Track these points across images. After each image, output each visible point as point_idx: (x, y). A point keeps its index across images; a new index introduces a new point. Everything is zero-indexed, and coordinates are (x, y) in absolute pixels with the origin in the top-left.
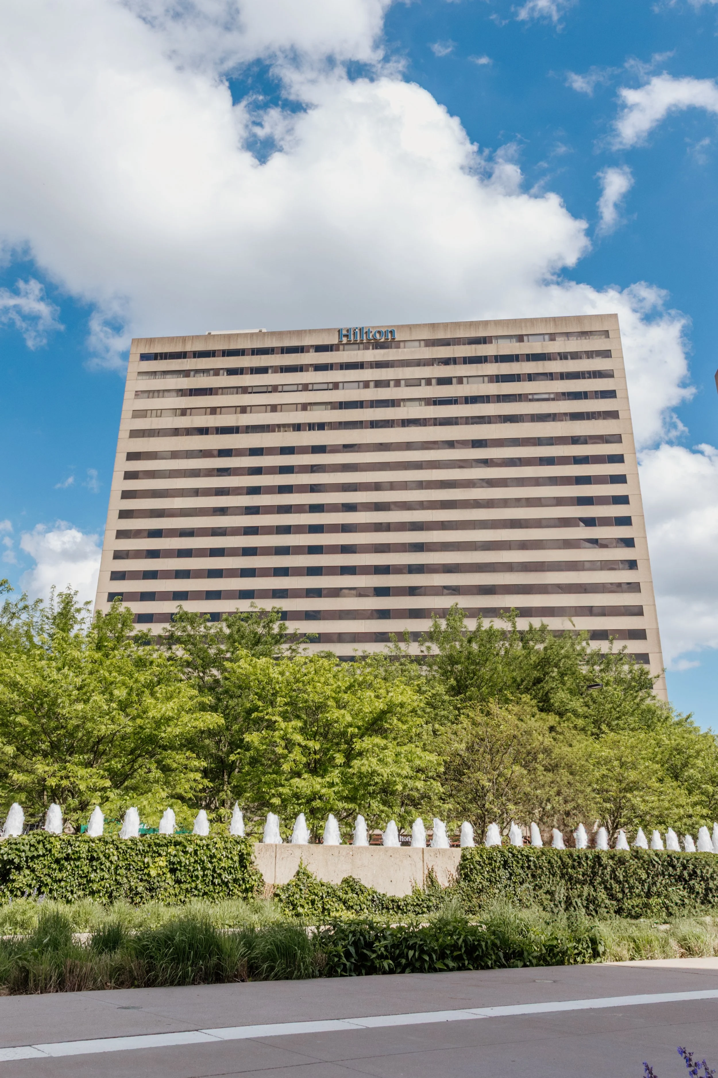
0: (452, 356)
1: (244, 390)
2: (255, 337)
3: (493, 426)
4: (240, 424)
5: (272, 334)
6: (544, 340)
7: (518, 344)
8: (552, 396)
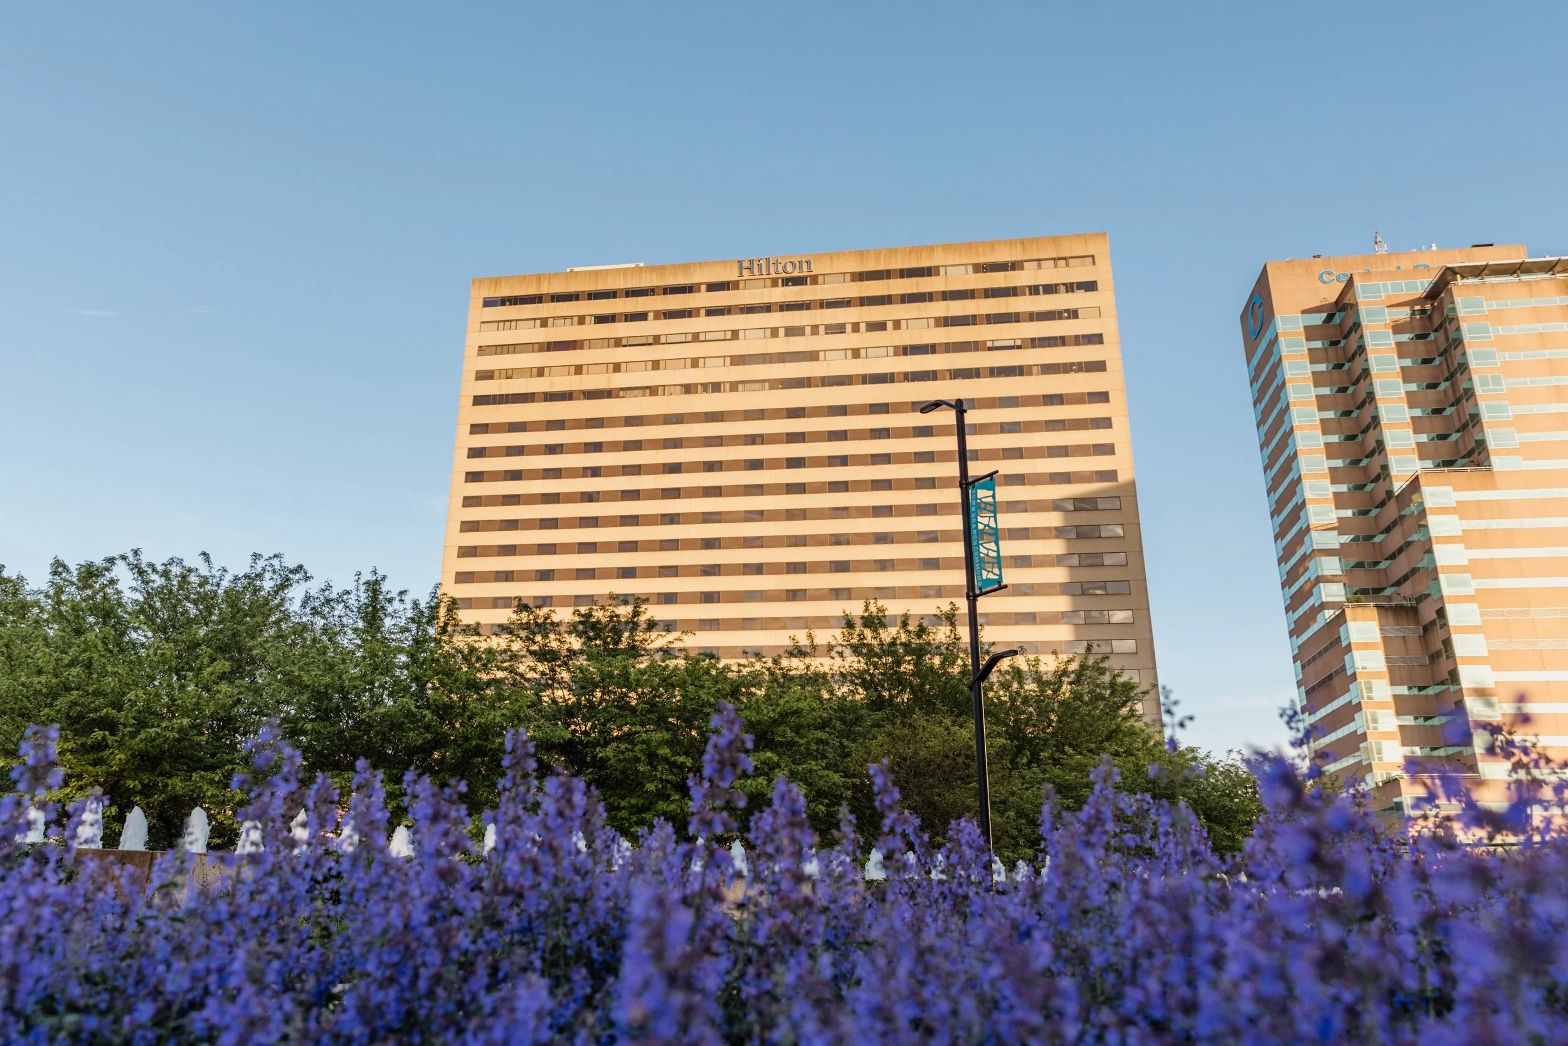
0: (886, 293)
1: (618, 342)
2: (629, 273)
3: (938, 384)
4: (612, 386)
7: (974, 275)
8: (1018, 343)
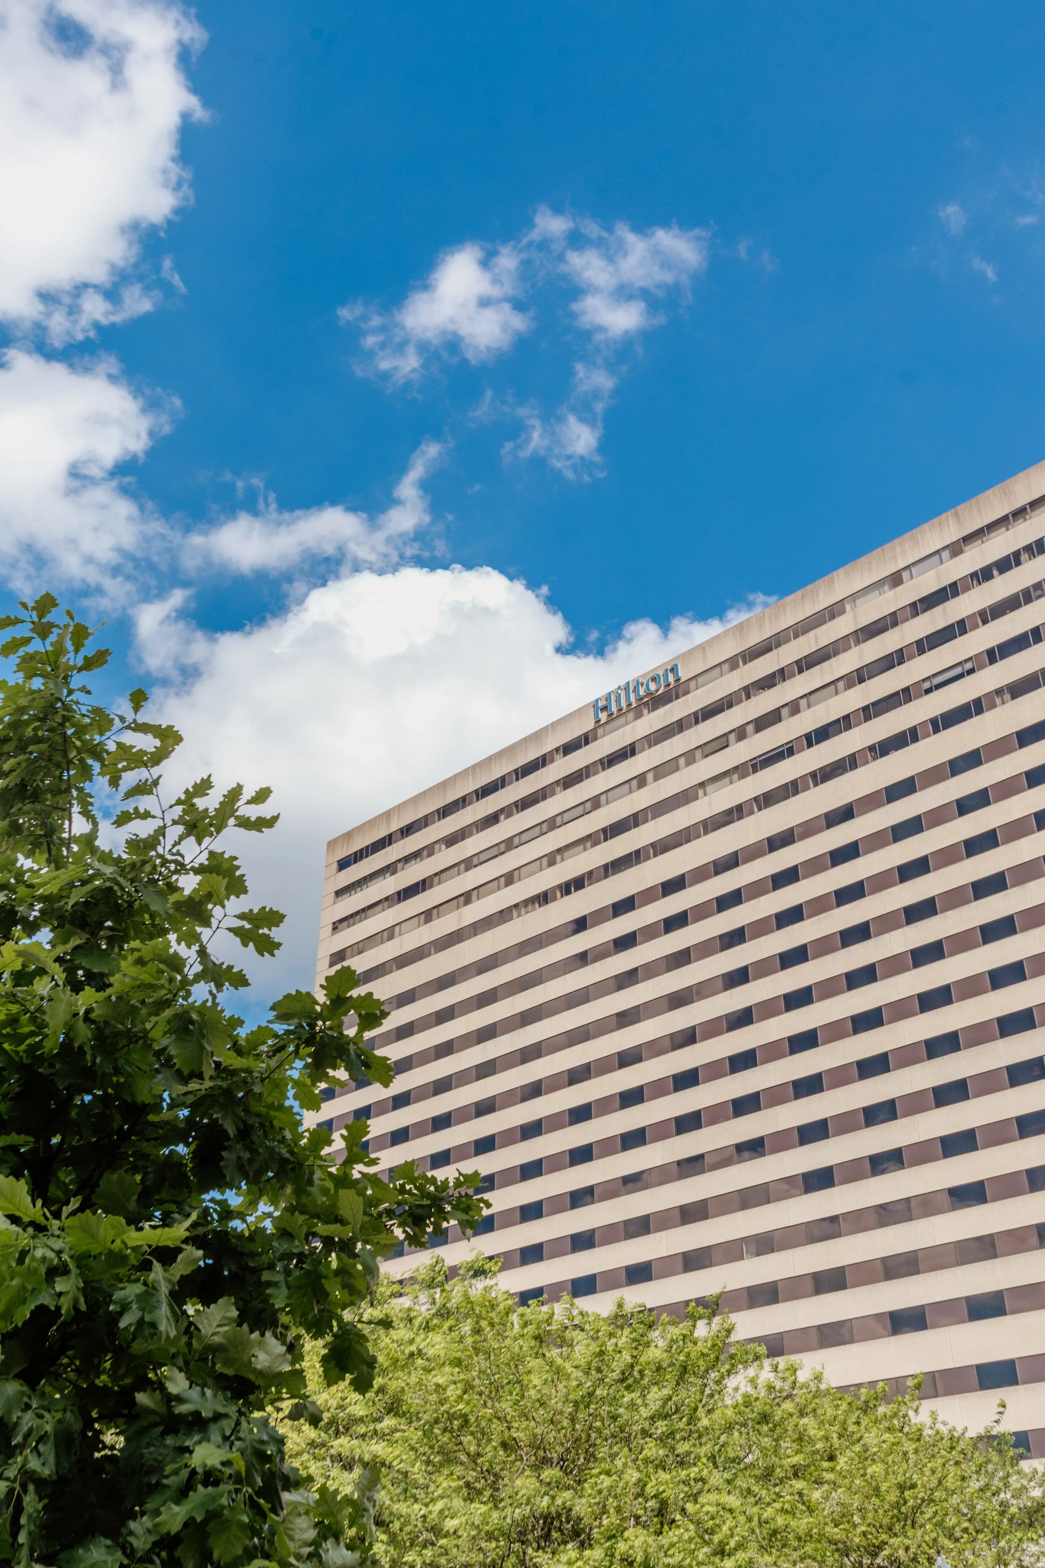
0: (776, 668)
1: (469, 864)
3: (861, 772)
6: (942, 562)
7: (896, 590)
8: (968, 666)
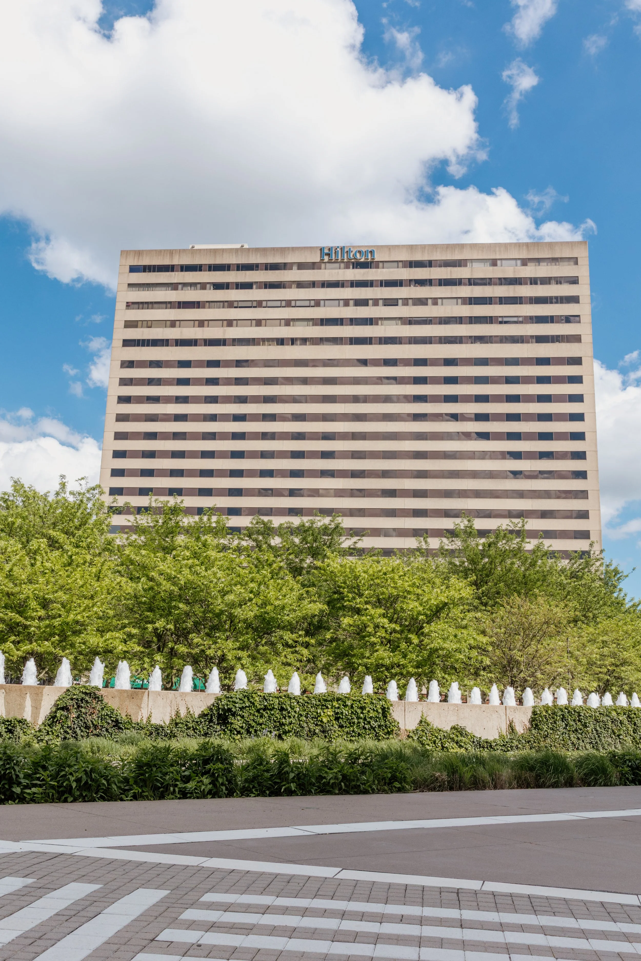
0: (428, 277)
1: (231, 304)
2: (240, 253)
3: (464, 346)
4: (227, 336)
5: (257, 250)
6: (516, 265)
7: (491, 268)
8: (521, 319)
